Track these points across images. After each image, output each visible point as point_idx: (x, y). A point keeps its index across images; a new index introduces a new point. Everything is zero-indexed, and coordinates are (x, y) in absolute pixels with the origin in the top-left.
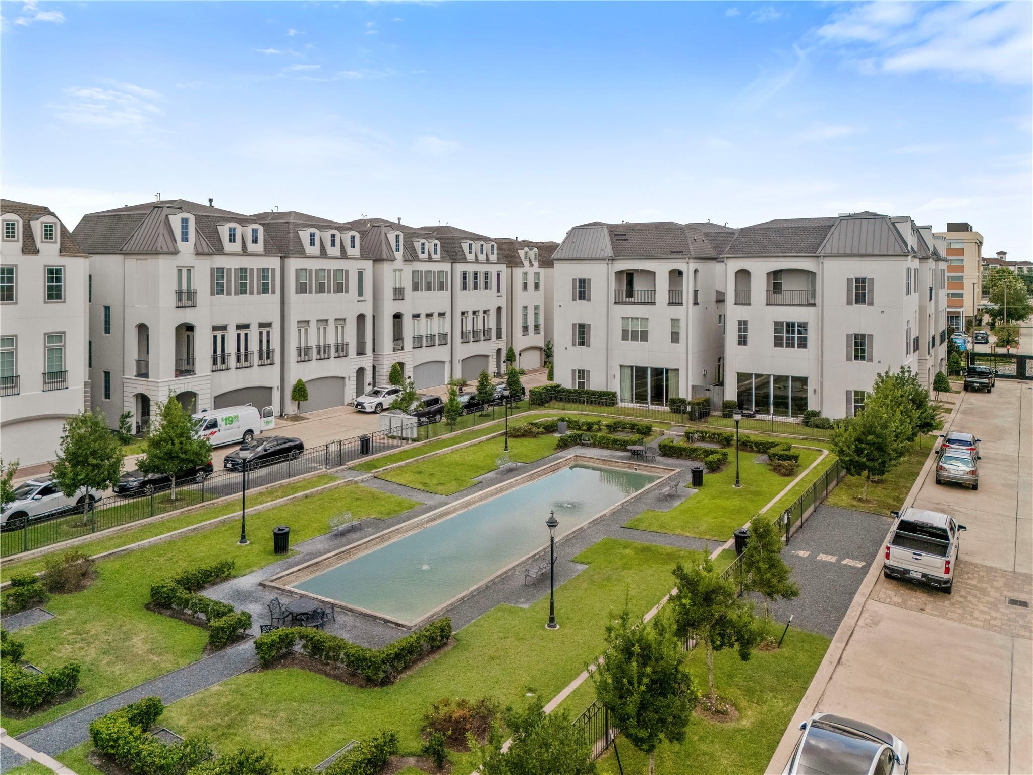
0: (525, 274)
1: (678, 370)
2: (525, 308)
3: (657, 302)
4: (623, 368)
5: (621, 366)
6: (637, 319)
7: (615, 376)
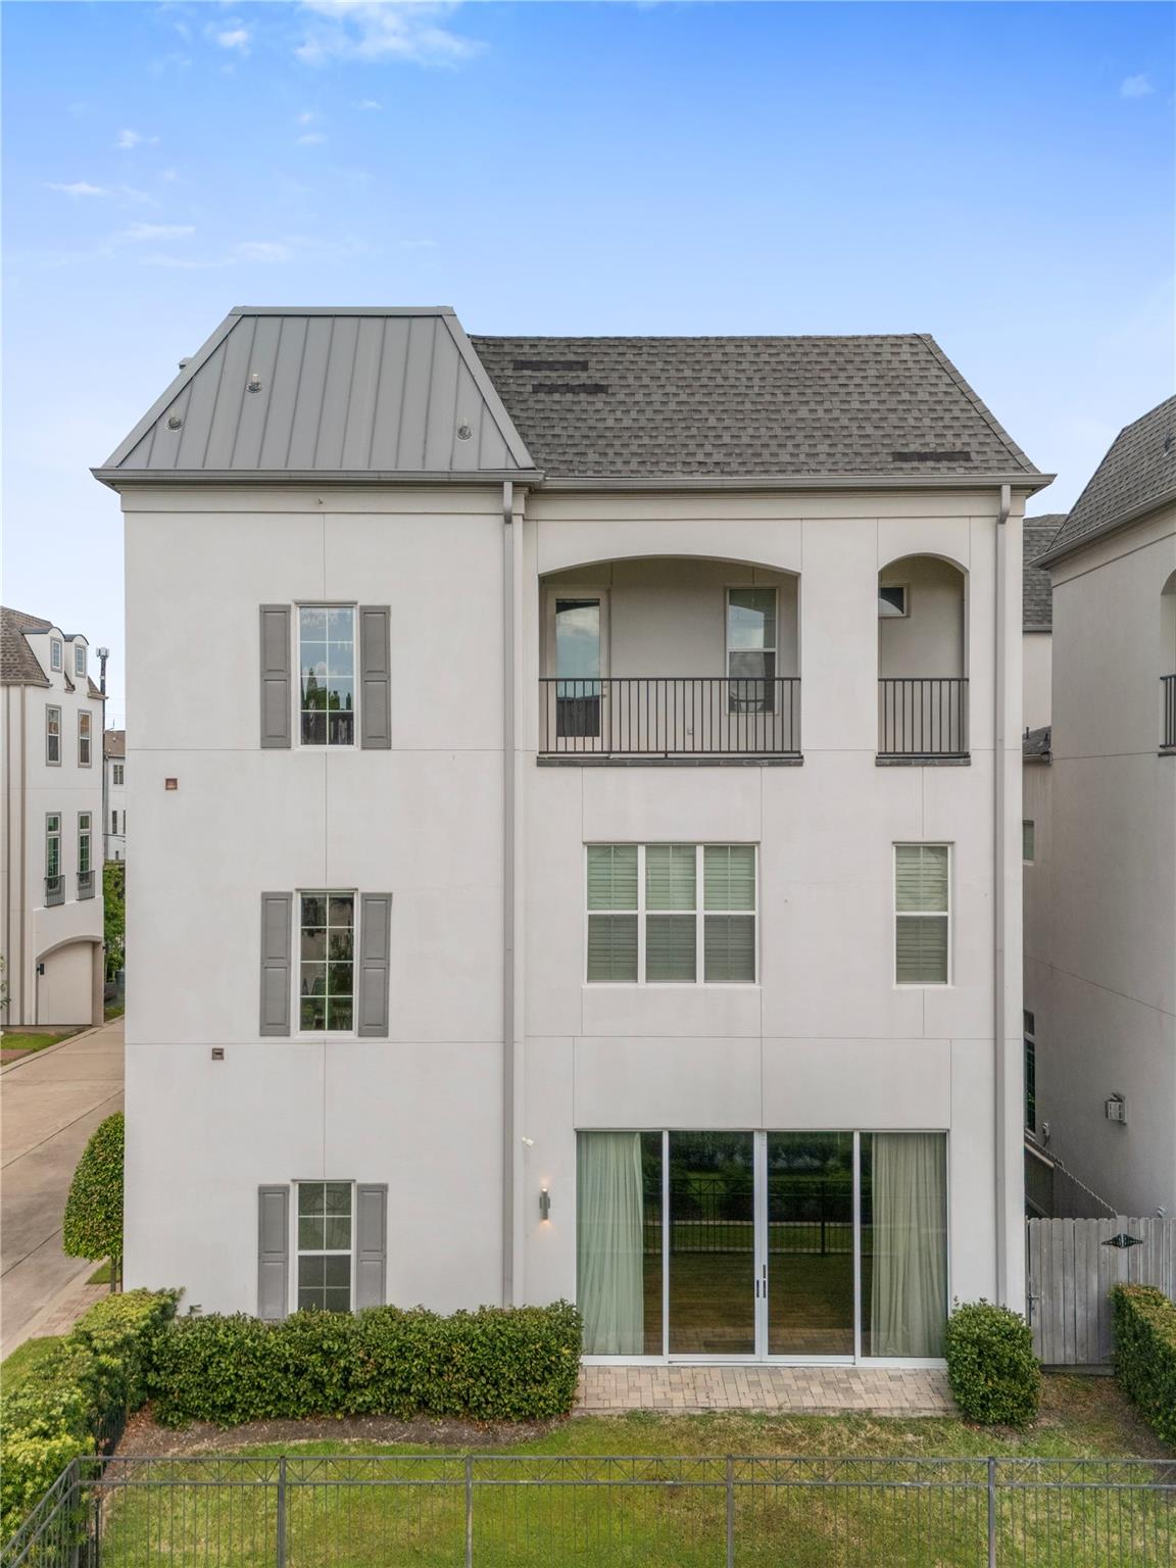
0: (53, 713)
1: (938, 1140)
2: (54, 823)
3: (807, 744)
4: (597, 1149)
5: (583, 1136)
6: (686, 849)
7: (545, 1202)
